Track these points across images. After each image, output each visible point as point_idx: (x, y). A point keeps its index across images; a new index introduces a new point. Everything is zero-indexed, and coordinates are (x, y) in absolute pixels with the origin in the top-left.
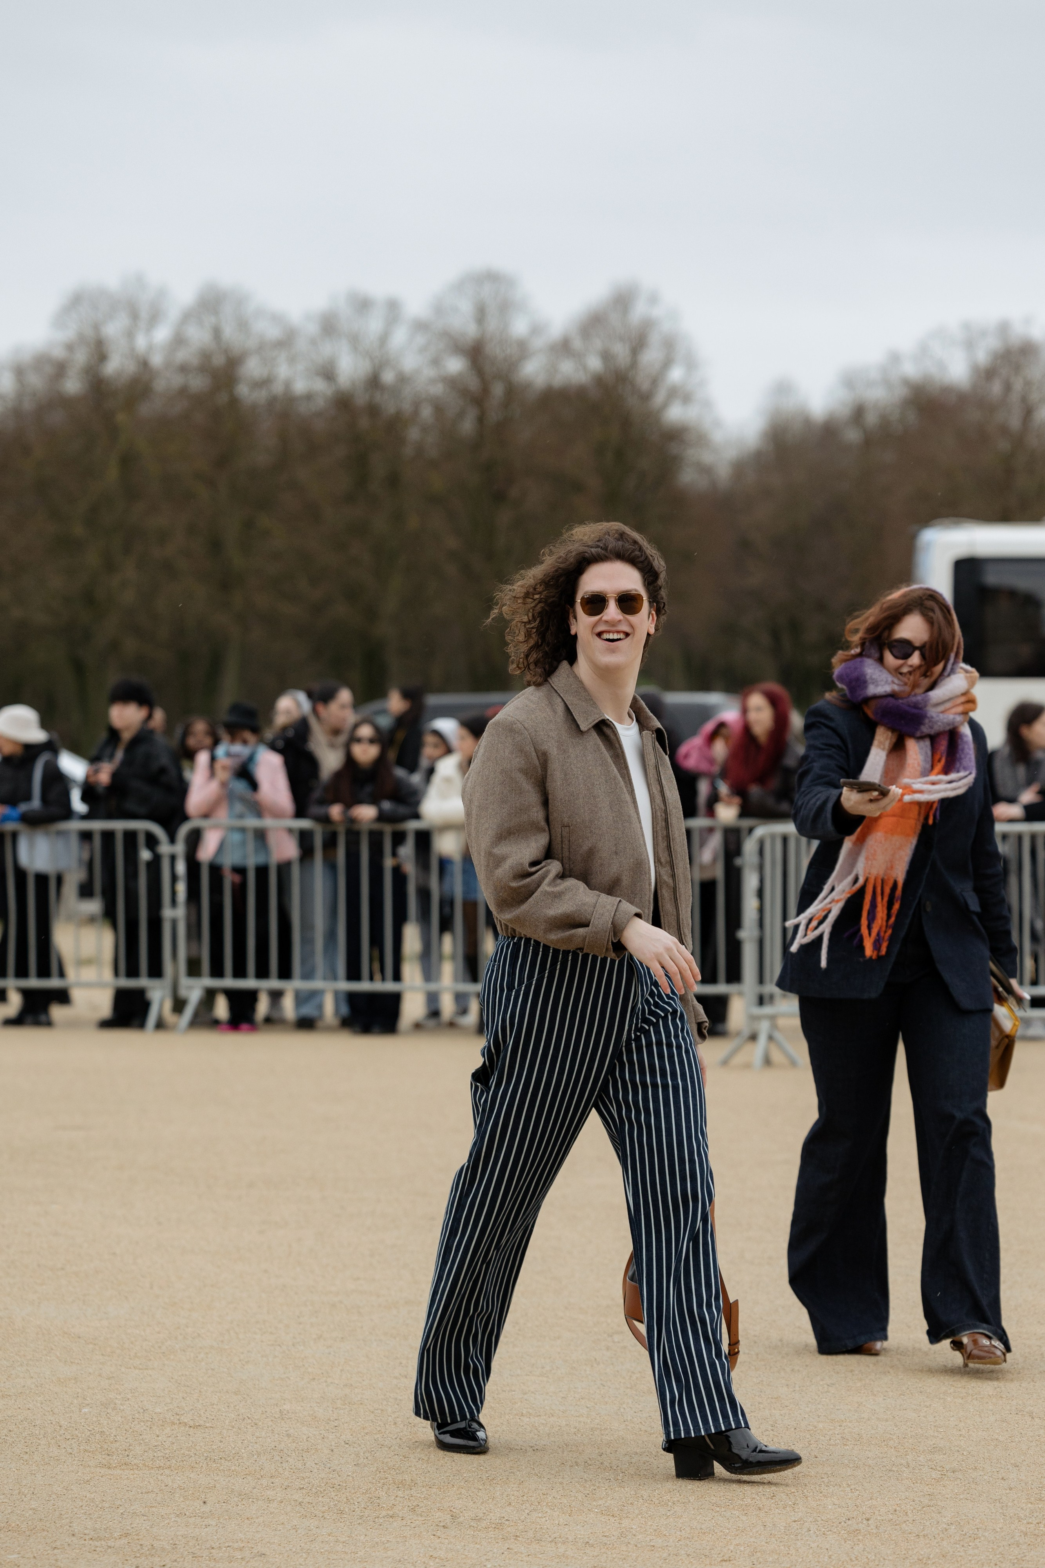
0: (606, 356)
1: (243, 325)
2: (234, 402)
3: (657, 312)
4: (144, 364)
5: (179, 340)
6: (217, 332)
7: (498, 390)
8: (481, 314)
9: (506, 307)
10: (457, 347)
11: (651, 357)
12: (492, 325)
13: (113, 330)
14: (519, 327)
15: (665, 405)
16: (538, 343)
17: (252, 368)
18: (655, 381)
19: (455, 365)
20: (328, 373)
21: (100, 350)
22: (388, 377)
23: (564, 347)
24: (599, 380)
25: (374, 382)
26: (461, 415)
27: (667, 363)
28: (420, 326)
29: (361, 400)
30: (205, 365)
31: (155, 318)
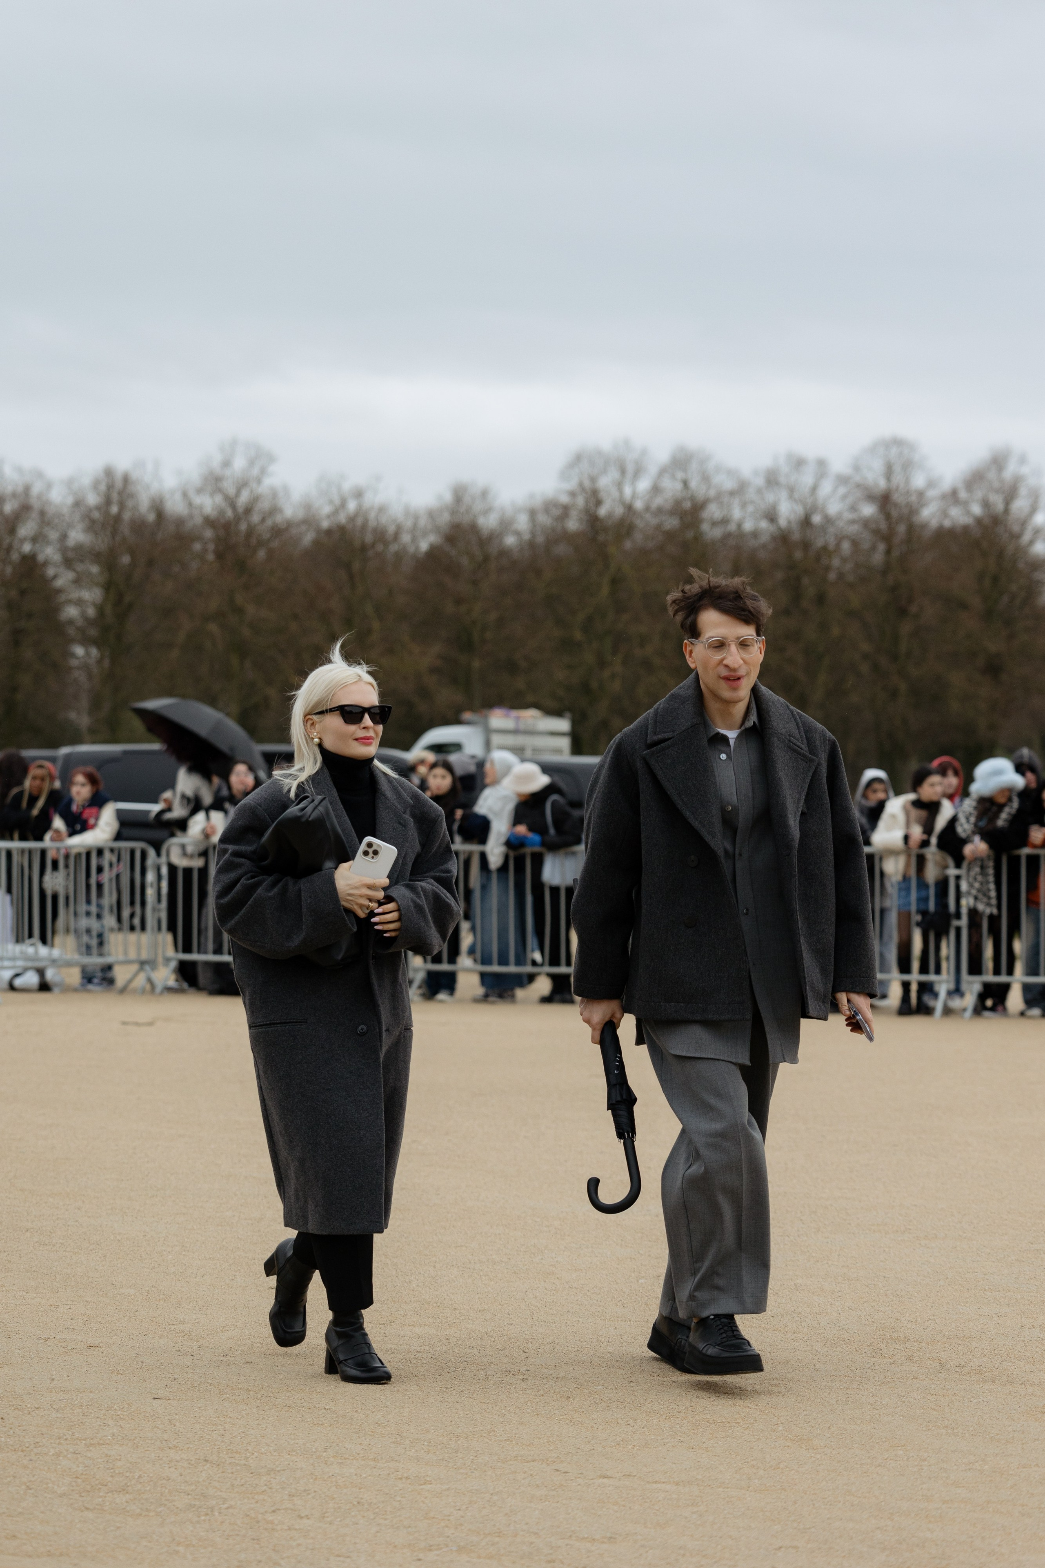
0: (986, 504)
1: (706, 478)
2: (698, 537)
3: (1025, 470)
4: (629, 508)
5: (656, 489)
6: (685, 483)
7: (902, 529)
8: (889, 472)
9: (908, 466)
10: (870, 497)
11: (1020, 505)
12: (898, 479)
13: (605, 482)
14: (918, 481)
15: (1031, 542)
16: (931, 493)
17: (713, 511)
18: (1024, 523)
19: (868, 510)
20: (771, 516)
21: (595, 497)
22: (817, 519)
23: (953, 496)
24: (979, 521)
25: (806, 522)
26: (873, 548)
27: (1034, 510)
28: (842, 480)
29: (796, 536)
30: (677, 509)
31: (638, 472)
